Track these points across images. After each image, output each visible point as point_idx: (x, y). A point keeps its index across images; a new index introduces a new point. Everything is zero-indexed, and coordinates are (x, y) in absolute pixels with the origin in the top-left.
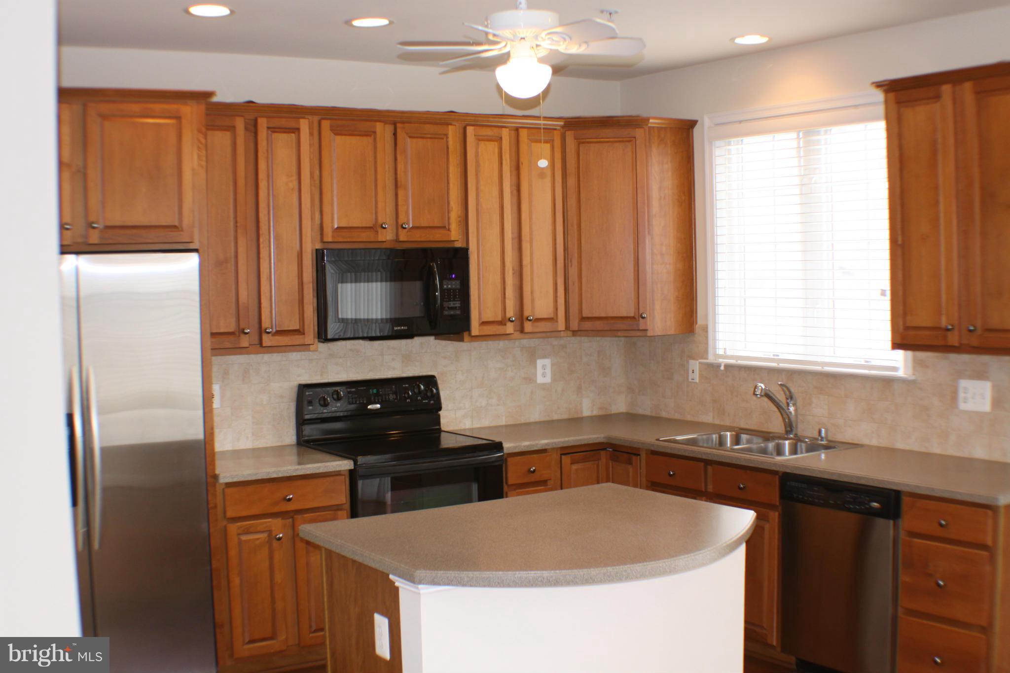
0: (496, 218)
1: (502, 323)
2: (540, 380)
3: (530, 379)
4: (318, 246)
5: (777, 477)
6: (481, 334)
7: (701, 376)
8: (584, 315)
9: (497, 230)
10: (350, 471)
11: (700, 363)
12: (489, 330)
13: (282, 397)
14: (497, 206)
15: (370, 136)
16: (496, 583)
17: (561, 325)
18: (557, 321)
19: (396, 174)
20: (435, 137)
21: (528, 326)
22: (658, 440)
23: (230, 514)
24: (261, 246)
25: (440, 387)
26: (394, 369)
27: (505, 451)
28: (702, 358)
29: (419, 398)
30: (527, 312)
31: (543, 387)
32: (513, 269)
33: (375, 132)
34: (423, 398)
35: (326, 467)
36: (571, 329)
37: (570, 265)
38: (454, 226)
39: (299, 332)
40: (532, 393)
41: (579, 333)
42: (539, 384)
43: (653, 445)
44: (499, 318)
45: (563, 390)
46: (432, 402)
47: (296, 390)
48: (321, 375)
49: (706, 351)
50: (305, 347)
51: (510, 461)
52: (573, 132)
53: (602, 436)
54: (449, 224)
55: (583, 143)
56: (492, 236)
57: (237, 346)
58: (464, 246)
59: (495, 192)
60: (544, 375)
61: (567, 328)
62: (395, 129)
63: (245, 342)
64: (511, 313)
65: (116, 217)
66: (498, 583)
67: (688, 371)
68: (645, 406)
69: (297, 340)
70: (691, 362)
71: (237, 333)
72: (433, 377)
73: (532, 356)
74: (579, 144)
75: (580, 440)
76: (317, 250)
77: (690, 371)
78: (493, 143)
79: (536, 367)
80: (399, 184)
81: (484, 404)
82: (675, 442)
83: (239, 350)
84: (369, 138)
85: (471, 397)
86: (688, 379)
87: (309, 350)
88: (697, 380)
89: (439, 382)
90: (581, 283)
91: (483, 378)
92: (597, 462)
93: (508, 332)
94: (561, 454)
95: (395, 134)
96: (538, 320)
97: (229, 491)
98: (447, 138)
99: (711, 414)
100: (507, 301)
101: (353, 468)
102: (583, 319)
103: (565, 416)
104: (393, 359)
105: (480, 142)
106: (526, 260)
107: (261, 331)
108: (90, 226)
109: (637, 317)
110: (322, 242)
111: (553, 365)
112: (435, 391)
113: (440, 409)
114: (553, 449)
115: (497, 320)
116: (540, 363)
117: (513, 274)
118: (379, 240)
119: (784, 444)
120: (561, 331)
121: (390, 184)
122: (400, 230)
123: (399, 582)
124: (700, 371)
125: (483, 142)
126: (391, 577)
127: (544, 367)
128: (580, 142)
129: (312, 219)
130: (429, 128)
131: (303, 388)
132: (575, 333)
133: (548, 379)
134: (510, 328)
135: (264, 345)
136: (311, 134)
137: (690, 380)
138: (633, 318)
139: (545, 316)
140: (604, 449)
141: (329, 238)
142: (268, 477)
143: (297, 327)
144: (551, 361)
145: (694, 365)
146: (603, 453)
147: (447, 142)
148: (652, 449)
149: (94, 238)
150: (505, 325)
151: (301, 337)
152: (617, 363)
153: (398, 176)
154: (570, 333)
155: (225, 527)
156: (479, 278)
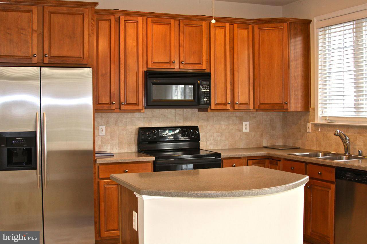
0: (223, 61)
1: (225, 104)
2: (244, 130)
3: (240, 130)
4: (146, 70)
5: (334, 169)
6: (215, 109)
7: (312, 130)
8: (261, 102)
9: (223, 65)
10: (154, 161)
11: (311, 124)
12: (219, 107)
13: (132, 132)
14: (223, 55)
15: (168, 25)
16: (174, 196)
17: (251, 107)
18: (249, 105)
19: (179, 41)
20: (196, 26)
21: (236, 107)
22: (288, 154)
23: (101, 176)
24: (121, 69)
25: (200, 131)
26: (180, 123)
27: (222, 157)
28: (312, 122)
29: (190, 135)
30: (236, 101)
31: (246, 133)
32: (230, 82)
33: (170, 23)
34: (192, 135)
35: (142, 159)
36: (255, 108)
37: (255, 81)
38: (204, 63)
39: (137, 104)
40: (240, 136)
41: (259, 110)
42: (244, 132)
43: (285, 156)
44: (224, 102)
45: (254, 135)
46: (196, 137)
47: (138, 129)
48: (149, 124)
49: (314, 119)
50: (139, 111)
51: (224, 161)
52: (257, 25)
53: (266, 153)
54: (202, 63)
55: (262, 30)
56: (221, 67)
57: (110, 109)
58: (209, 71)
59: (223, 49)
60: (246, 129)
61: (254, 108)
62: (179, 23)
63: (113, 107)
64: (229, 100)
65: (55, 52)
66: (175, 195)
67: (307, 127)
68: (290, 143)
69: (135, 107)
70: (308, 124)
71: (110, 104)
72: (197, 127)
73: (241, 120)
74: (260, 31)
75: (256, 154)
76: (145, 71)
77: (308, 128)
78: (222, 29)
79: (242, 125)
80: (181, 45)
81: (219, 139)
82: (295, 155)
83: (111, 111)
84: (168, 26)
85: (214, 136)
86: (307, 131)
87: (141, 112)
88: (310, 131)
89: (199, 129)
90: (260, 89)
91: (219, 128)
92: (264, 164)
93: (227, 109)
94: (247, 160)
95: (179, 25)
96: (241, 104)
97: (101, 167)
98: (202, 27)
99: (316, 146)
100: (227, 95)
101: (154, 160)
102: (261, 104)
103: (256, 147)
104: (180, 119)
105: (216, 29)
106: (236, 79)
107: (120, 103)
108: (44, 56)
109: (283, 103)
110: (147, 68)
111: (250, 124)
112: (197, 132)
113: (199, 140)
114: (244, 157)
115: (223, 103)
116: (244, 123)
117: (230, 84)
118: (172, 68)
119: (343, 157)
120: (251, 109)
121: (177, 45)
122: (181, 64)
123: (137, 195)
124: (312, 128)
125: (218, 29)
126: (135, 193)
127: (246, 125)
128: (260, 29)
129: (143, 58)
130: (194, 22)
131: (140, 129)
132: (257, 110)
133: (248, 130)
134: (228, 107)
135: (121, 109)
136: (143, 24)
137: (308, 132)
138: (282, 104)
139: (244, 103)
140: (268, 159)
141: (150, 66)
142: (118, 162)
143: (136, 103)
144: (249, 123)
145: (309, 125)
146: (267, 160)
147: (202, 28)
148: (285, 158)
149: (46, 60)
150: (226, 105)
151: (137, 106)
152: (279, 125)
153: (181, 42)
154: (255, 110)
155: (99, 182)
156: (215, 85)
